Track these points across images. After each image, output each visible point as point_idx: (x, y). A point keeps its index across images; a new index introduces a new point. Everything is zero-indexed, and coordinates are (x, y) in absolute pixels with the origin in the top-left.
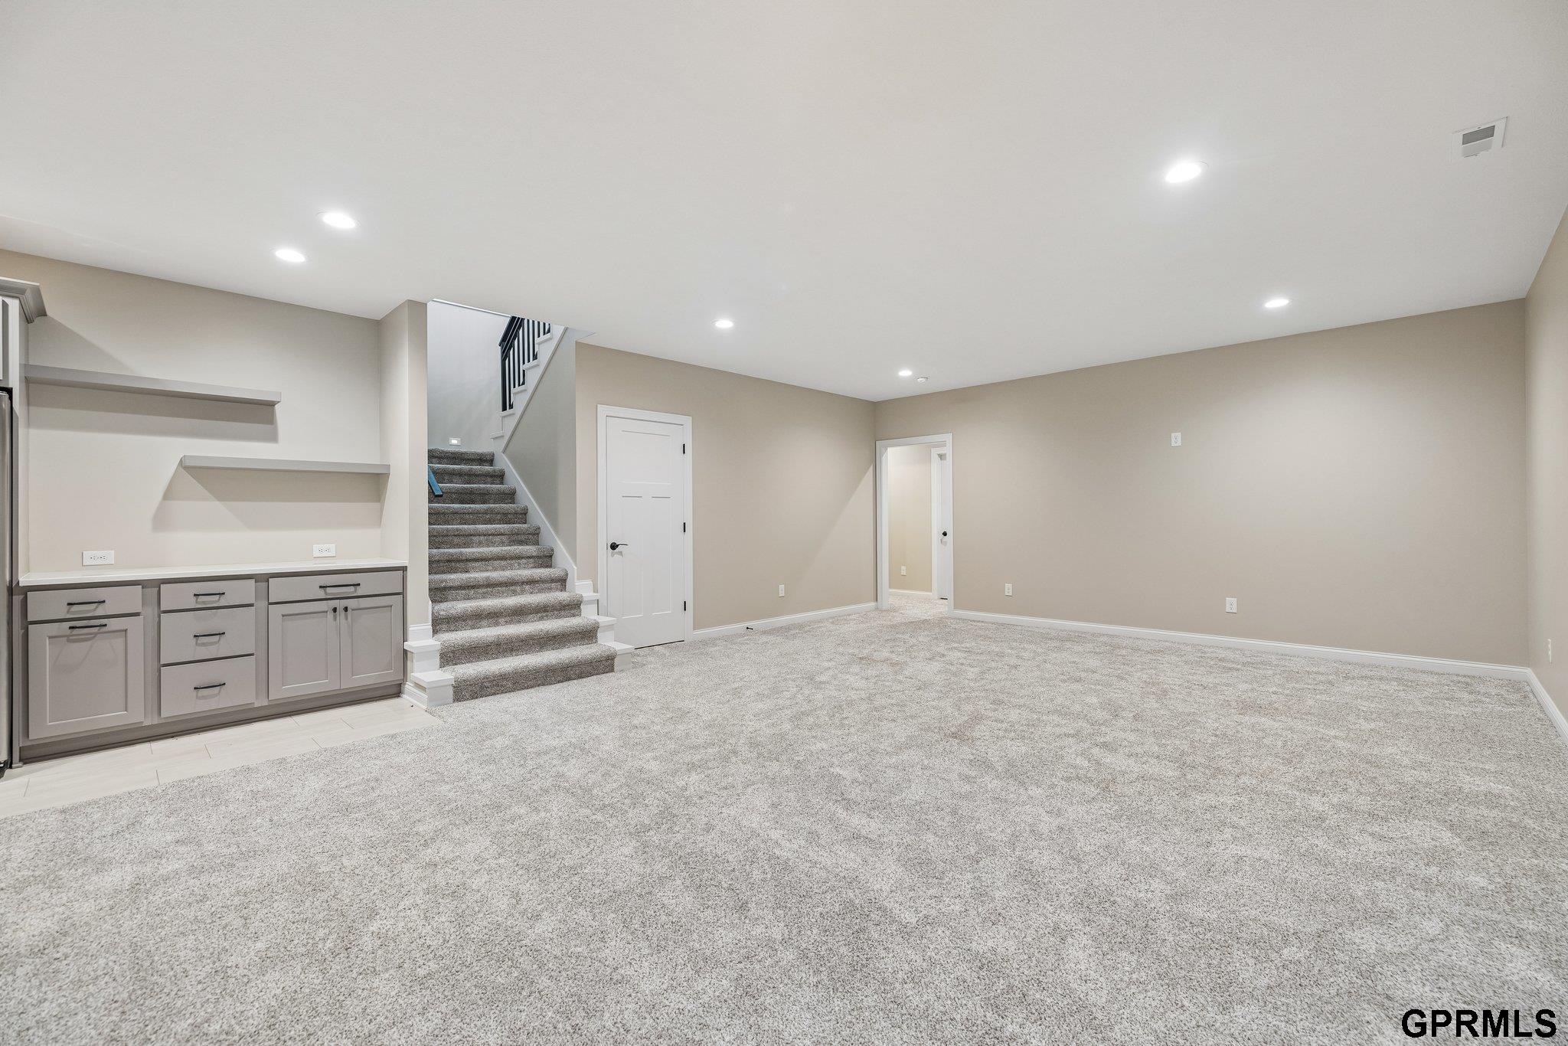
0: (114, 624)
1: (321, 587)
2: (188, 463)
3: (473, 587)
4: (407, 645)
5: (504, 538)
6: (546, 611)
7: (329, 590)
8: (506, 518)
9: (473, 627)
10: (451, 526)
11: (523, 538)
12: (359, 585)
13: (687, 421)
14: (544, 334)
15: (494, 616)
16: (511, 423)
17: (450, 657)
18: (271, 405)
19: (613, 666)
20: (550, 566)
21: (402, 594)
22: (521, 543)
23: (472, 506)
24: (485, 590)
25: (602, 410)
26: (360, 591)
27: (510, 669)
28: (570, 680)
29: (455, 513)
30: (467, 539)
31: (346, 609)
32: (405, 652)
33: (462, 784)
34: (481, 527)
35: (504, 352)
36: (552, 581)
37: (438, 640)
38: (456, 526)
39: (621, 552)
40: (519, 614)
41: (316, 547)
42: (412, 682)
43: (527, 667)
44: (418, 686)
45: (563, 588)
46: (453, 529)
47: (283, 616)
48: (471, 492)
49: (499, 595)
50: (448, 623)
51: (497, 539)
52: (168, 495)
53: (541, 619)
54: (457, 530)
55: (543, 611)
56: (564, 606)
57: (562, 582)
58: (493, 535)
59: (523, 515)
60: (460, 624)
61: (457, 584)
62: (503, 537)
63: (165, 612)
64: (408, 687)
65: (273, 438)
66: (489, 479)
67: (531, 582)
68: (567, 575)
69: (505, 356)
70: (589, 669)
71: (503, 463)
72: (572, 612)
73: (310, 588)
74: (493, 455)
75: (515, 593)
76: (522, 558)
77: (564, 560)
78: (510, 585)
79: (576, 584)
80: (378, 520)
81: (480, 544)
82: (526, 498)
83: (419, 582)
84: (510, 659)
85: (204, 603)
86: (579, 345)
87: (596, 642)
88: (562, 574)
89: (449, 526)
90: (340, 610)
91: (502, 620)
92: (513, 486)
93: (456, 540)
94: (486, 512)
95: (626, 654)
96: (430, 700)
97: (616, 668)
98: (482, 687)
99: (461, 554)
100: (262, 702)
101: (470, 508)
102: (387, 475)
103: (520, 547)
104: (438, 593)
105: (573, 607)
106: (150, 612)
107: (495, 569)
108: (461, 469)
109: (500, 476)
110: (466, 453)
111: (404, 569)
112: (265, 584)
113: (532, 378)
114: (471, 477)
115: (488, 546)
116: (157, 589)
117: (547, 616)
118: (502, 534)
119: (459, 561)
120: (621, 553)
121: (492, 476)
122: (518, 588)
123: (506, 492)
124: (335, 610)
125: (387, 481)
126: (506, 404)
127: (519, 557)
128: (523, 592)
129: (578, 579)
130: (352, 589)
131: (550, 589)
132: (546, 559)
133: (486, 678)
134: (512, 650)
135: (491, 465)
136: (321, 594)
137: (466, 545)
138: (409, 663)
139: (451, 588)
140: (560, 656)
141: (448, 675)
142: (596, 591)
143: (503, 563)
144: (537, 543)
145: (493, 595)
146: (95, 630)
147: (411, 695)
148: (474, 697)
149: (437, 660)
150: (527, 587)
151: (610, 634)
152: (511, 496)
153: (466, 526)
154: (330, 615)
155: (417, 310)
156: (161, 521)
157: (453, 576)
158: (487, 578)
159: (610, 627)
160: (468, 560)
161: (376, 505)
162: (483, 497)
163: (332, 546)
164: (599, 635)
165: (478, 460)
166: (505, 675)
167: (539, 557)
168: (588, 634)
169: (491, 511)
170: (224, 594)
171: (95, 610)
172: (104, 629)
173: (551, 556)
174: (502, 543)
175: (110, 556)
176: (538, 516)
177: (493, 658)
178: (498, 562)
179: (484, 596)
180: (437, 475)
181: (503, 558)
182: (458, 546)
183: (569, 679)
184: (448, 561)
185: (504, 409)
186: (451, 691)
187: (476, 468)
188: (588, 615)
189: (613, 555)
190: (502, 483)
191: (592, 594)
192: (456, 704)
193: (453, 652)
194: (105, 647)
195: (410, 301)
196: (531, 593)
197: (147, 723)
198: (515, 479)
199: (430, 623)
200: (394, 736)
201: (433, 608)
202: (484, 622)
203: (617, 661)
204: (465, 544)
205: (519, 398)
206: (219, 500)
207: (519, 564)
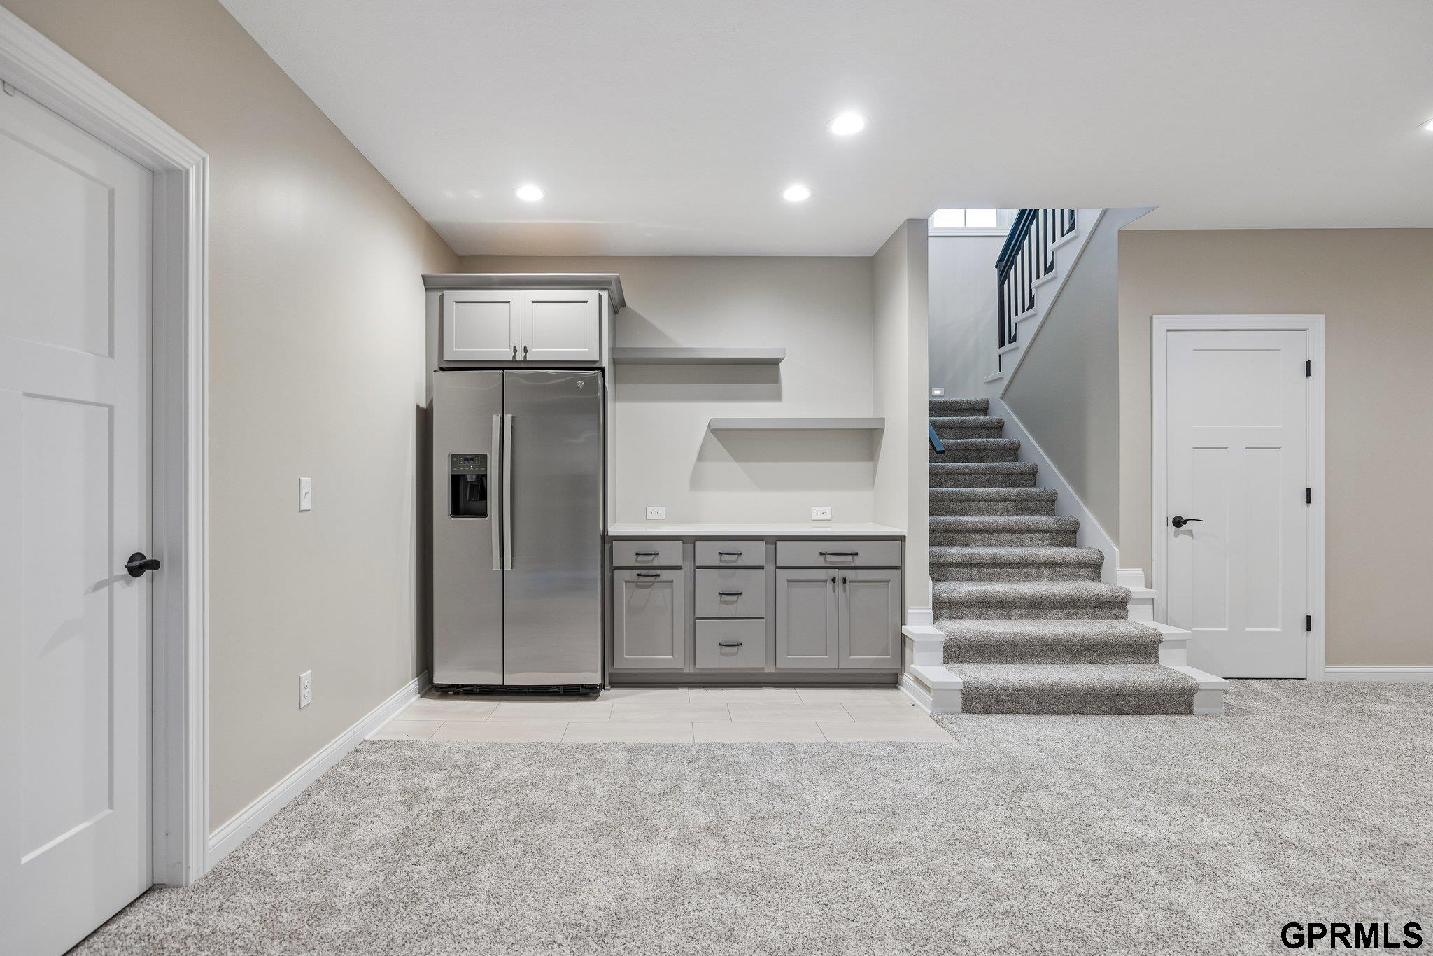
0: (666, 575)
1: (821, 554)
2: (715, 426)
3: (976, 565)
4: (908, 629)
5: (1010, 505)
6: (1075, 607)
7: (829, 558)
8: (1009, 479)
9: (979, 618)
10: (946, 489)
11: (1034, 505)
12: (856, 554)
13: (1317, 323)
14: (1063, 235)
15: (1004, 607)
16: (1012, 362)
17: (955, 652)
18: (775, 363)
19: (1191, 704)
20: (1074, 545)
21: (900, 568)
22: (1031, 512)
23: (968, 464)
24: (991, 571)
25: (1161, 323)
26: (859, 562)
27: (1035, 684)
28: (1121, 713)
29: (949, 473)
30: (964, 505)
31: (844, 580)
32: (903, 637)
33: (1009, 863)
34: (982, 491)
35: (1001, 274)
36: (1081, 565)
37: (941, 629)
38: (950, 489)
39: (1191, 531)
40: (1037, 607)
41: (814, 509)
42: (910, 674)
43: (1058, 684)
44: (918, 681)
45: (1096, 576)
46: (949, 493)
47: (788, 581)
48: (966, 448)
49: (1008, 578)
50: (950, 608)
51: (1001, 505)
52: (700, 458)
53: (1068, 616)
54: (954, 493)
55: (1072, 607)
56: (1102, 603)
57: (1094, 568)
58: (995, 500)
59: (1031, 476)
60: (964, 610)
61: (959, 560)
62: (1006, 504)
63: (699, 567)
64: (906, 678)
65: (777, 397)
66: (985, 432)
67: (1052, 565)
68: (1102, 558)
69: (1003, 276)
70: (1152, 702)
71: (1001, 410)
72: (1114, 612)
73: (811, 554)
74: (987, 402)
75: (1029, 578)
76: (1036, 532)
77: (1095, 537)
78: (1023, 567)
79: (1119, 573)
80: (872, 481)
81: (980, 512)
82: (1035, 452)
83: (918, 555)
84: (1031, 667)
85: (726, 561)
86: (1126, 236)
87: (1157, 662)
88: (1096, 556)
89: (944, 489)
90: (839, 580)
91: (1016, 612)
92: (1016, 440)
93: (952, 506)
94: (984, 473)
95: (1213, 690)
96: (936, 704)
97: (1196, 710)
98: (998, 701)
99: (960, 522)
100: (769, 669)
101: (966, 467)
102: (880, 431)
103: (1033, 518)
104: (939, 570)
105: (1116, 605)
106: (688, 566)
107: (1001, 544)
108: (953, 421)
109: (998, 428)
110: (957, 402)
111: (902, 539)
112: (773, 546)
113: (1044, 299)
114: (964, 429)
115: (990, 514)
116: (693, 545)
117: (1077, 614)
118: (1006, 500)
119: (957, 531)
120: (1190, 533)
121: (988, 428)
122: (1034, 572)
123: (1008, 446)
124: (834, 580)
125: (882, 435)
126: (1005, 336)
127: (1032, 531)
128: (1039, 577)
129: (1123, 566)
130: (850, 558)
131: (1077, 577)
132: (1069, 534)
133: (1004, 689)
134: (1032, 655)
135: (986, 415)
136: (821, 562)
137: (964, 512)
138: (907, 651)
139: (950, 564)
140: (1106, 676)
141: (955, 677)
142: (1149, 584)
143: (1011, 537)
144: (1052, 513)
145: (1000, 578)
146: (652, 579)
147: (908, 688)
148: (987, 711)
149: (940, 654)
150: (1045, 571)
151: (1181, 654)
152: (1013, 451)
153: (963, 490)
154: (830, 585)
155: (917, 228)
156: (696, 482)
157: (953, 550)
158: (995, 556)
159: (1180, 643)
160: (968, 531)
161: (870, 464)
162: (980, 453)
163: (828, 509)
164: (1162, 652)
165: (970, 409)
166: (1028, 690)
167: (1058, 531)
168: (1145, 649)
169: (990, 471)
170: (741, 554)
171: (652, 561)
172: (658, 579)
173: (1075, 531)
174: (1007, 512)
175: (662, 512)
176: (1054, 477)
177: (1008, 663)
178: (1005, 535)
179: (990, 578)
180: (937, 429)
181: (1010, 531)
182: (955, 513)
183: (1119, 712)
184: (946, 531)
185: (1002, 344)
186: (959, 699)
187: (969, 418)
188: (1138, 621)
189: (1176, 535)
190: (1000, 436)
191: (1143, 589)
192: (966, 716)
193: (958, 646)
194: (659, 595)
195: (909, 221)
196: (1051, 579)
197: (686, 671)
198: (1017, 430)
199: (931, 607)
200: (901, 747)
201: (933, 588)
202: (993, 613)
203: (1197, 699)
204: (961, 511)
205: (1026, 328)
206: (736, 461)
207: (1031, 540)
